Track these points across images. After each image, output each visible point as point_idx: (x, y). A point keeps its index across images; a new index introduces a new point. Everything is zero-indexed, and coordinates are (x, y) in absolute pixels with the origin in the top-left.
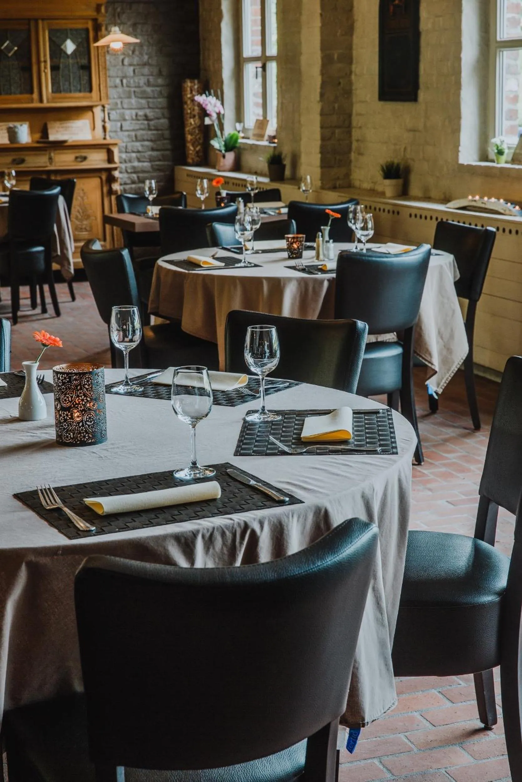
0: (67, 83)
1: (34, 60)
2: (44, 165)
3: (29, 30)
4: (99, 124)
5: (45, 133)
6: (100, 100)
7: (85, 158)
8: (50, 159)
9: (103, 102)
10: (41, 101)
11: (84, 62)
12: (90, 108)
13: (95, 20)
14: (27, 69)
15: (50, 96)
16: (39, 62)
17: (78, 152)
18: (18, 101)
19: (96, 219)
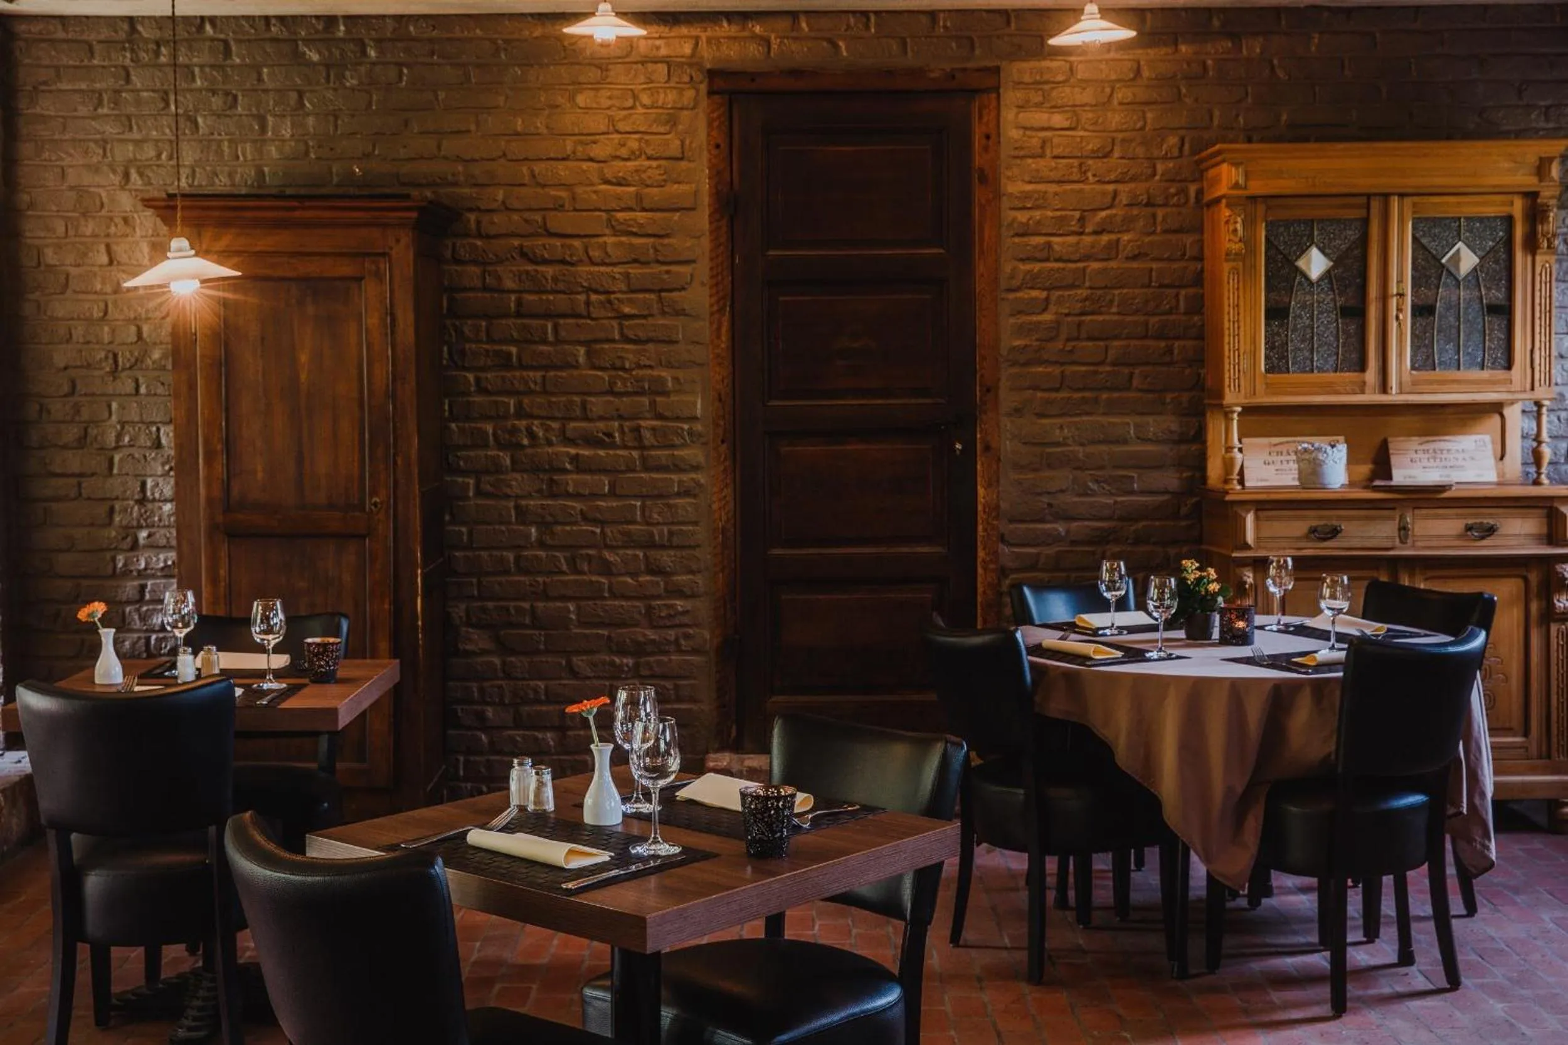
0: (1450, 346)
1: (1373, 291)
2: (1389, 545)
3: (1366, 221)
4: (1516, 447)
5: (1382, 466)
6: (1533, 389)
7: (1490, 531)
8: (1403, 529)
9: (1541, 393)
10: (1384, 388)
11: (1497, 295)
12: (1497, 408)
13: (1531, 196)
14: (1355, 313)
15: (1406, 378)
16: (1384, 298)
17: (1476, 515)
18: (1329, 388)
19: (1507, 679)
